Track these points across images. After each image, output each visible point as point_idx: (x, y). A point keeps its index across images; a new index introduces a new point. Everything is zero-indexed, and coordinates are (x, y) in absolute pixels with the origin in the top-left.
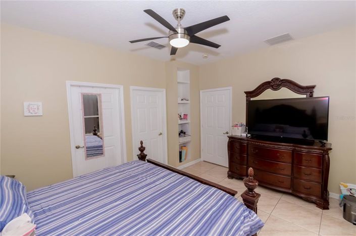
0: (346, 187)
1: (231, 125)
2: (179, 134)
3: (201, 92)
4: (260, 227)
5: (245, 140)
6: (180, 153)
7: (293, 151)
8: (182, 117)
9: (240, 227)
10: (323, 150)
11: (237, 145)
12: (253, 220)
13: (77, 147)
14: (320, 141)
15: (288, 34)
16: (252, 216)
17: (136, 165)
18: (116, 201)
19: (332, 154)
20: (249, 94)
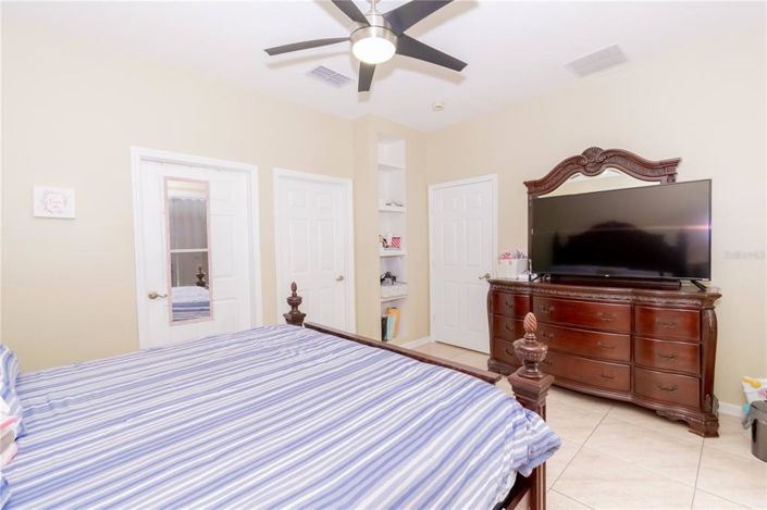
0: (756, 386)
1: (496, 255)
2: (382, 280)
3: (431, 189)
4: (552, 449)
5: (526, 286)
6: (384, 321)
7: (634, 305)
8: (389, 243)
9: (502, 445)
10: (702, 299)
11: (508, 299)
12: (534, 432)
13: (153, 297)
14: (693, 282)
15: (616, 47)
16: (534, 424)
17: (278, 331)
18: (218, 389)
19: (720, 308)
20: (534, 187)
